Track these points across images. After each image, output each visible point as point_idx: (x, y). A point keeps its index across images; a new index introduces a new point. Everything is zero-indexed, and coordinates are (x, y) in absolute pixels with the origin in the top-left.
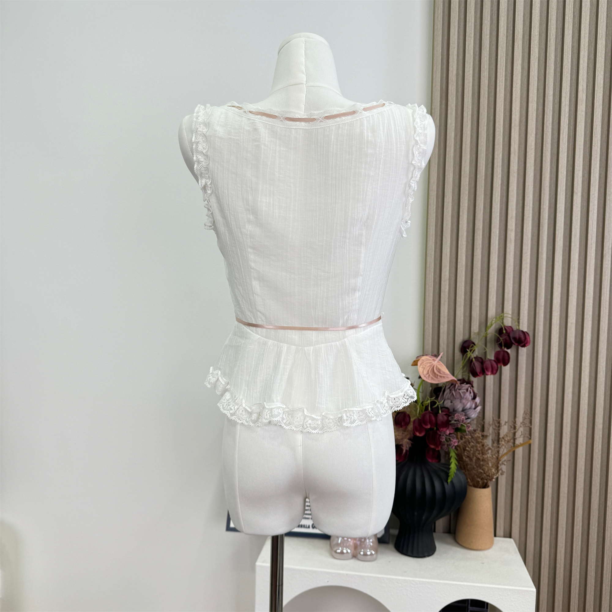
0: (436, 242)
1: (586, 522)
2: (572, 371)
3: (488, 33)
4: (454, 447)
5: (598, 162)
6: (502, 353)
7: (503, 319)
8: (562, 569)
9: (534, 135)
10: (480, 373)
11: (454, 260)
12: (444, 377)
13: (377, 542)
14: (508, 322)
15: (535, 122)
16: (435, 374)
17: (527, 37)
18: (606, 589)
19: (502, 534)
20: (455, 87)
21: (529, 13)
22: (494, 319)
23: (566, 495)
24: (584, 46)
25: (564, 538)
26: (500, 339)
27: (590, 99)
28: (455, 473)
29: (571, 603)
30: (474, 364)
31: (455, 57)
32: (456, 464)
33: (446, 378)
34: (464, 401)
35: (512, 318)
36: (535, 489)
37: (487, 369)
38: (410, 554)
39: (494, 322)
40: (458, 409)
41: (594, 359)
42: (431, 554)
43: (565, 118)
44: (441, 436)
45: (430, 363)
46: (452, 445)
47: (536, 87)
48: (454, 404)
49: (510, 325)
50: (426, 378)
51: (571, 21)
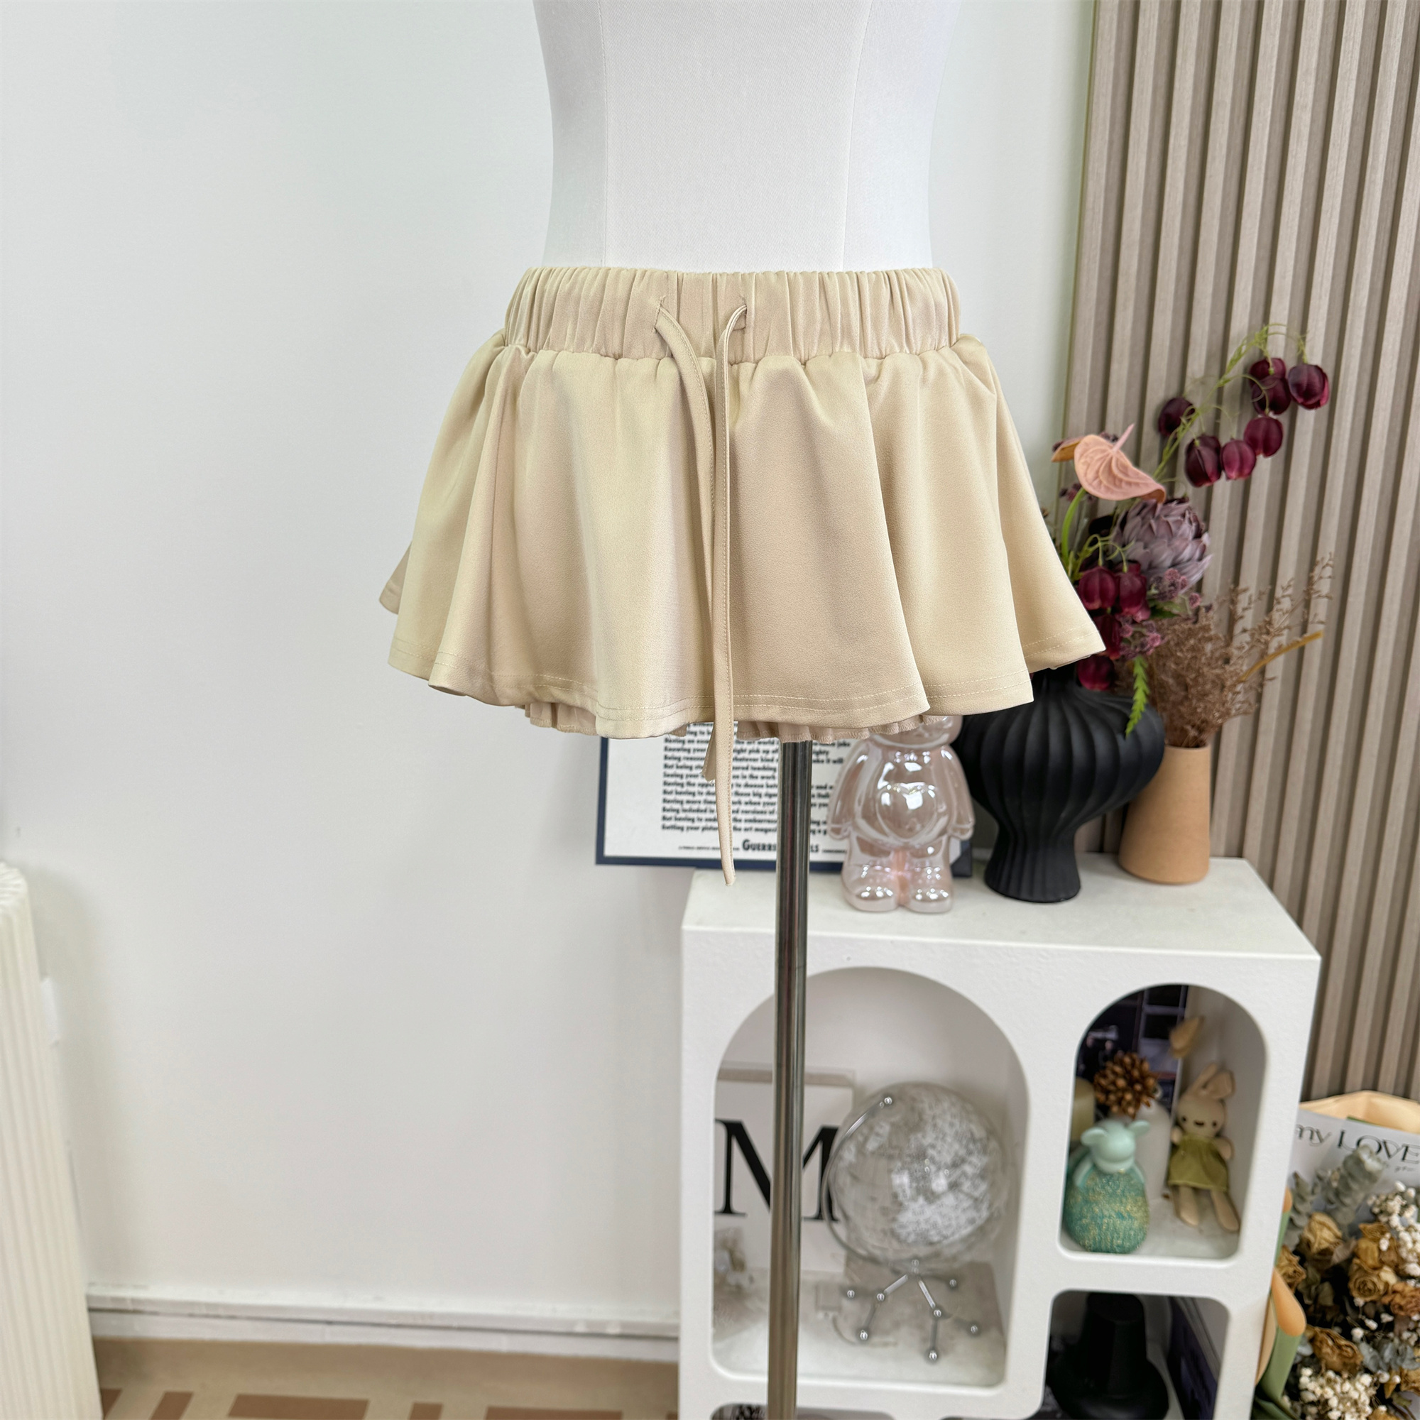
0: (1111, 143)
4: (1151, 651)
6: (1264, 423)
7: (1266, 339)
10: (1213, 473)
11: (1154, 190)
12: (1137, 484)
13: (948, 873)
14: (1278, 349)
16: (1114, 477)
19: (1222, 850)
22: (1245, 342)
26: (1261, 391)
28: (1142, 713)
30: (1199, 451)
32: (1145, 692)
33: (1141, 485)
34: (1177, 543)
35: (1288, 336)
36: (1306, 747)
37: (1230, 466)
38: (1024, 895)
39: (1244, 348)
40: (1163, 562)
42: (1072, 894)
44: (1123, 627)
45: (1104, 451)
46: (1149, 646)
48: (1152, 550)
49: (1280, 355)
50: (1094, 488)
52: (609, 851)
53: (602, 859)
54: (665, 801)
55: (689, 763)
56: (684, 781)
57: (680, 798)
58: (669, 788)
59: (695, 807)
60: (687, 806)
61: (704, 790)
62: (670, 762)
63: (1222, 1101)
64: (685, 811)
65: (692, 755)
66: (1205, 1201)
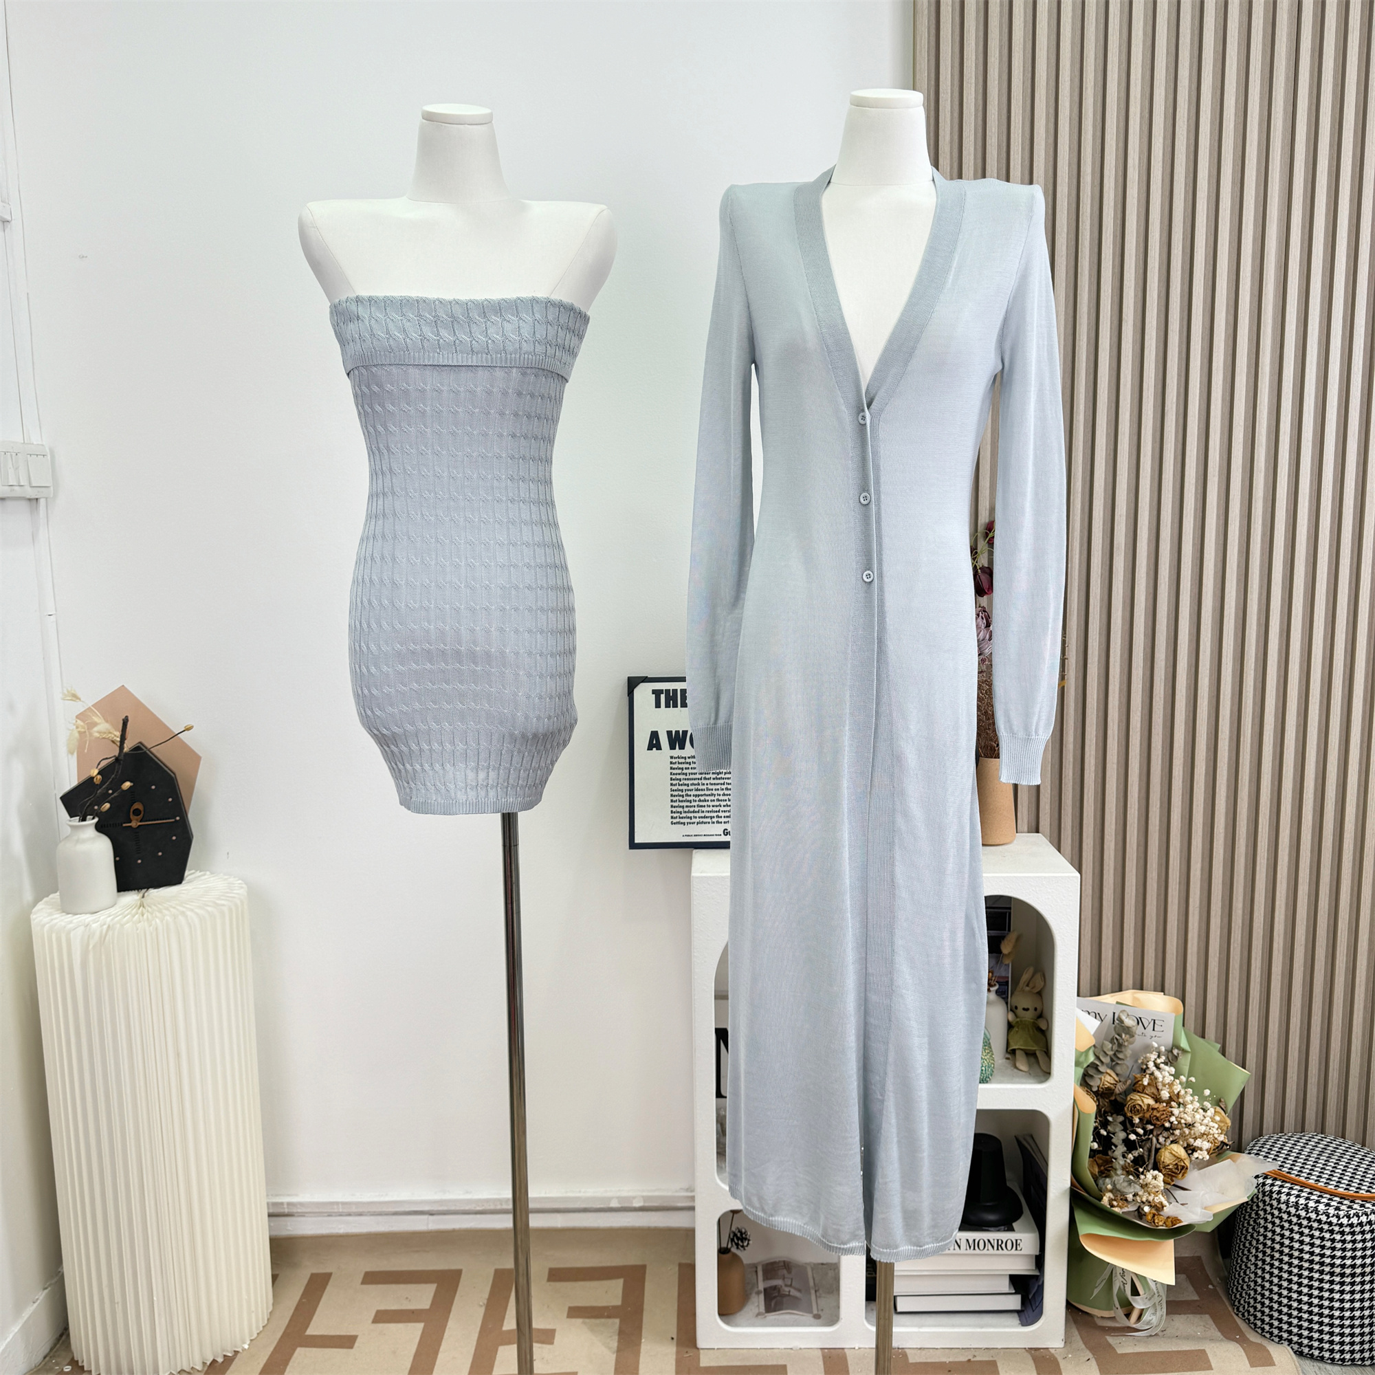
1: (1144, 802)
2: (1121, 586)
3: (997, 78)
5: (1157, 274)
8: (1112, 871)
9: (1065, 235)
15: (1066, 215)
17: (1053, 83)
18: (1172, 895)
19: (1026, 829)
20: (948, 162)
21: (1055, 46)
23: (1115, 766)
24: (1135, 98)
25: (1113, 827)
27: (1145, 178)
29: (1125, 921)
31: (948, 115)
36: (1071, 760)
41: (1152, 567)
43: (1108, 209)
47: (1067, 162)
51: (1116, 59)
52: (636, 841)
53: (633, 845)
54: (672, 806)
55: (686, 782)
56: (684, 793)
57: (681, 804)
58: (674, 799)
59: (692, 809)
60: (686, 809)
61: (697, 799)
62: (674, 782)
63: (1040, 993)
64: (685, 812)
65: (688, 777)
66: (1032, 1059)
